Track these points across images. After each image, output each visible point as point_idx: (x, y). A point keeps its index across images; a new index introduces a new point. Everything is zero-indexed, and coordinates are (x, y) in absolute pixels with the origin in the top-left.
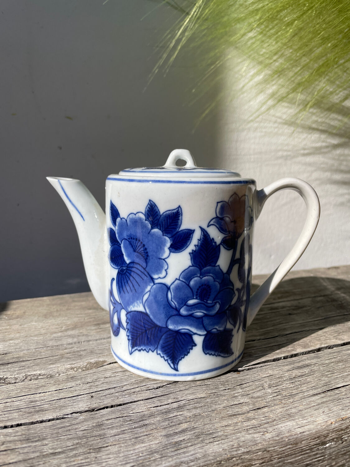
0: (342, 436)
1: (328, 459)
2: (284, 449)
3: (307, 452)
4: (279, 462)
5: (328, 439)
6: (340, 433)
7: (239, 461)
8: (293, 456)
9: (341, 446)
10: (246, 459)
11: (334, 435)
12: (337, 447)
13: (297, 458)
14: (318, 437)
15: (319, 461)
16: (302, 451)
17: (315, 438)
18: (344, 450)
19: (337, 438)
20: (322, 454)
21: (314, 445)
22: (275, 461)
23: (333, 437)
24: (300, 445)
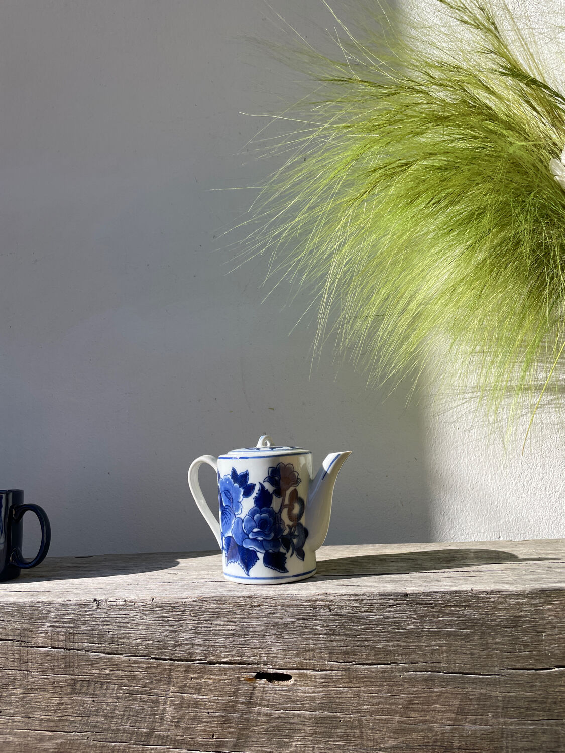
0: (329, 606)
1: (320, 620)
2: (284, 601)
3: (302, 609)
4: (282, 610)
5: (317, 604)
6: (327, 603)
7: (255, 600)
8: (292, 609)
9: (330, 613)
10: (260, 600)
11: (321, 603)
12: (325, 613)
13: (295, 611)
14: (309, 601)
15: (313, 619)
16: (298, 607)
17: (307, 601)
18: (333, 618)
19: (324, 606)
20: (314, 615)
21: (306, 606)
22: (279, 608)
23: (322, 604)
24: (295, 602)
